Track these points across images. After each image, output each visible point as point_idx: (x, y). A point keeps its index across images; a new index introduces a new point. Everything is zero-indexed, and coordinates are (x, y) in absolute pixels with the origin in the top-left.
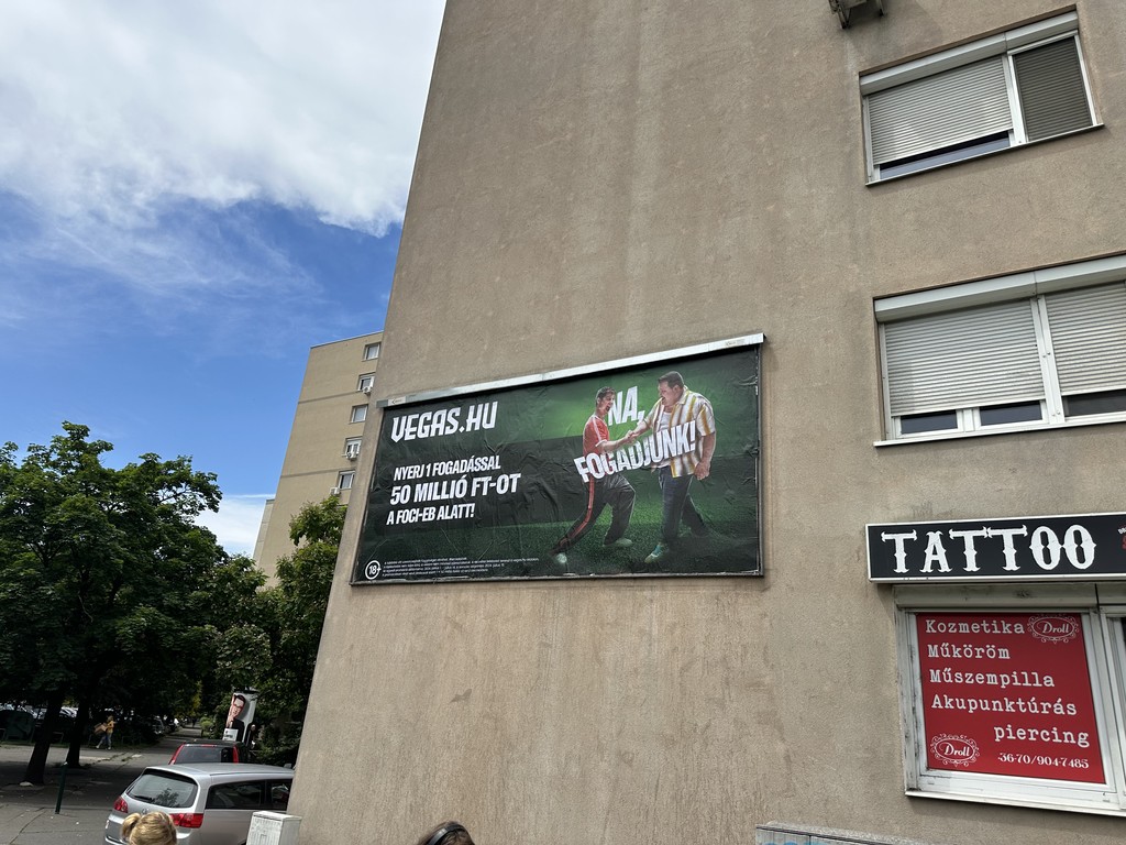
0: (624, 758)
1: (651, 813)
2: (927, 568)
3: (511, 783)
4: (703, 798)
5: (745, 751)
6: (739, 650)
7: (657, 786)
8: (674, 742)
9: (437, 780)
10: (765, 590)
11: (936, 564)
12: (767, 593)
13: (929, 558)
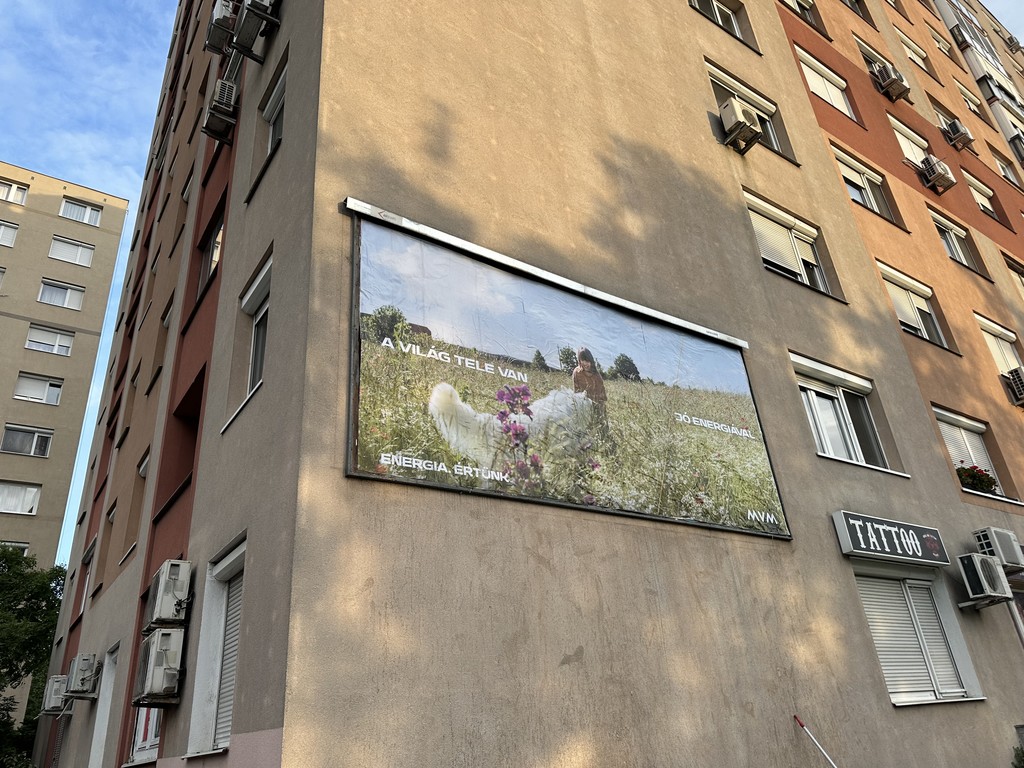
2: (872, 548)
10: (793, 552)
11: (875, 546)
12: (796, 555)
13: (871, 540)
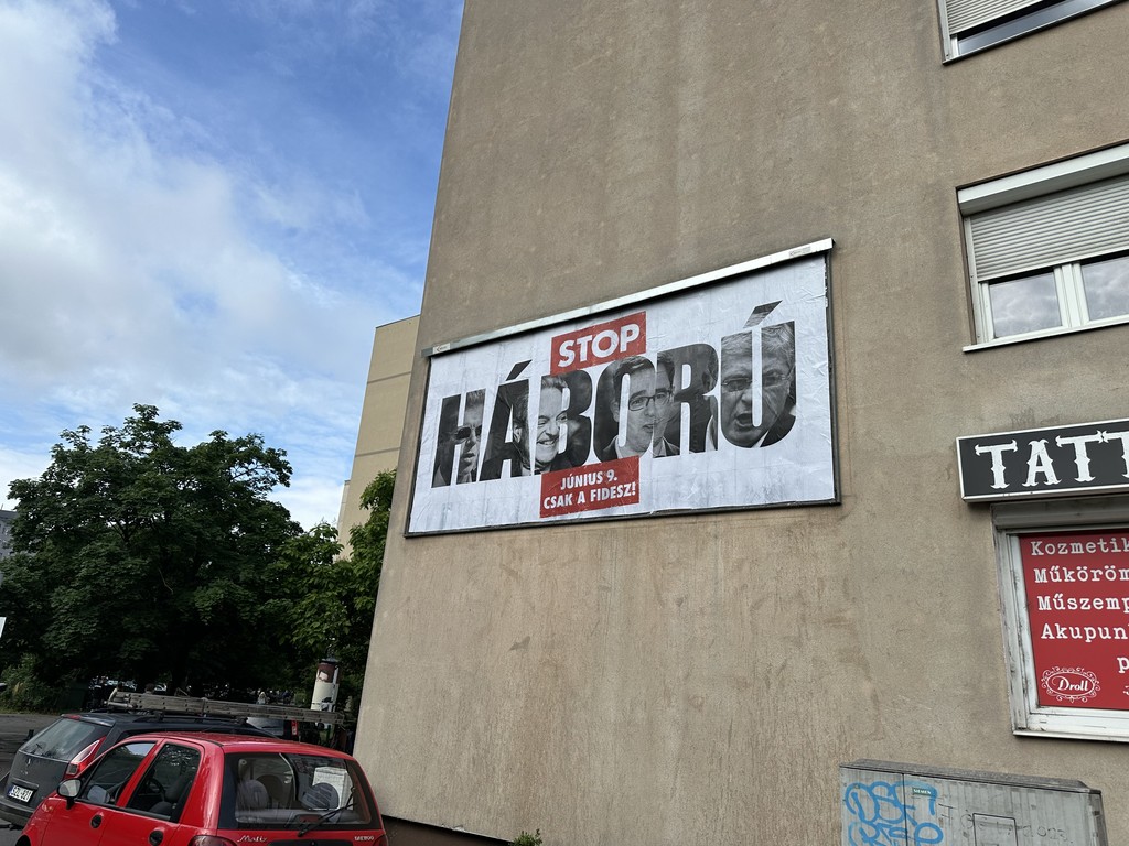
0: (692, 703)
1: (724, 762)
2: (1031, 481)
3: (574, 732)
4: (782, 743)
5: (826, 691)
6: (816, 584)
7: (730, 732)
8: (747, 685)
9: (499, 731)
10: (843, 518)
11: (1041, 477)
12: (846, 521)
13: (1033, 470)
